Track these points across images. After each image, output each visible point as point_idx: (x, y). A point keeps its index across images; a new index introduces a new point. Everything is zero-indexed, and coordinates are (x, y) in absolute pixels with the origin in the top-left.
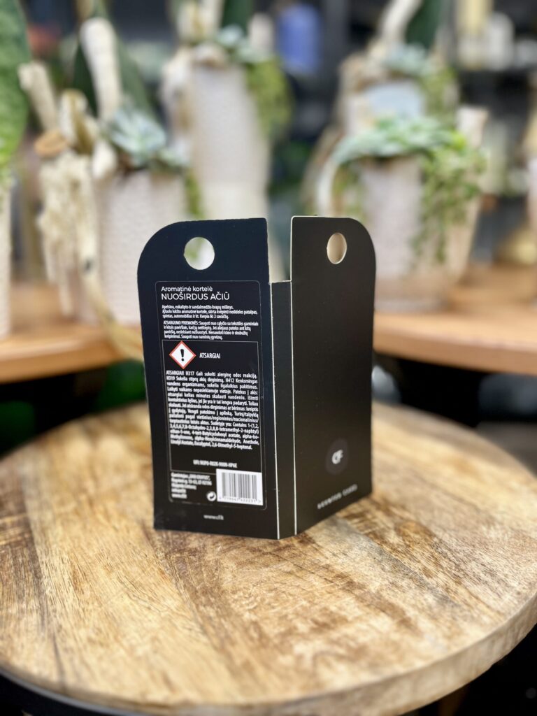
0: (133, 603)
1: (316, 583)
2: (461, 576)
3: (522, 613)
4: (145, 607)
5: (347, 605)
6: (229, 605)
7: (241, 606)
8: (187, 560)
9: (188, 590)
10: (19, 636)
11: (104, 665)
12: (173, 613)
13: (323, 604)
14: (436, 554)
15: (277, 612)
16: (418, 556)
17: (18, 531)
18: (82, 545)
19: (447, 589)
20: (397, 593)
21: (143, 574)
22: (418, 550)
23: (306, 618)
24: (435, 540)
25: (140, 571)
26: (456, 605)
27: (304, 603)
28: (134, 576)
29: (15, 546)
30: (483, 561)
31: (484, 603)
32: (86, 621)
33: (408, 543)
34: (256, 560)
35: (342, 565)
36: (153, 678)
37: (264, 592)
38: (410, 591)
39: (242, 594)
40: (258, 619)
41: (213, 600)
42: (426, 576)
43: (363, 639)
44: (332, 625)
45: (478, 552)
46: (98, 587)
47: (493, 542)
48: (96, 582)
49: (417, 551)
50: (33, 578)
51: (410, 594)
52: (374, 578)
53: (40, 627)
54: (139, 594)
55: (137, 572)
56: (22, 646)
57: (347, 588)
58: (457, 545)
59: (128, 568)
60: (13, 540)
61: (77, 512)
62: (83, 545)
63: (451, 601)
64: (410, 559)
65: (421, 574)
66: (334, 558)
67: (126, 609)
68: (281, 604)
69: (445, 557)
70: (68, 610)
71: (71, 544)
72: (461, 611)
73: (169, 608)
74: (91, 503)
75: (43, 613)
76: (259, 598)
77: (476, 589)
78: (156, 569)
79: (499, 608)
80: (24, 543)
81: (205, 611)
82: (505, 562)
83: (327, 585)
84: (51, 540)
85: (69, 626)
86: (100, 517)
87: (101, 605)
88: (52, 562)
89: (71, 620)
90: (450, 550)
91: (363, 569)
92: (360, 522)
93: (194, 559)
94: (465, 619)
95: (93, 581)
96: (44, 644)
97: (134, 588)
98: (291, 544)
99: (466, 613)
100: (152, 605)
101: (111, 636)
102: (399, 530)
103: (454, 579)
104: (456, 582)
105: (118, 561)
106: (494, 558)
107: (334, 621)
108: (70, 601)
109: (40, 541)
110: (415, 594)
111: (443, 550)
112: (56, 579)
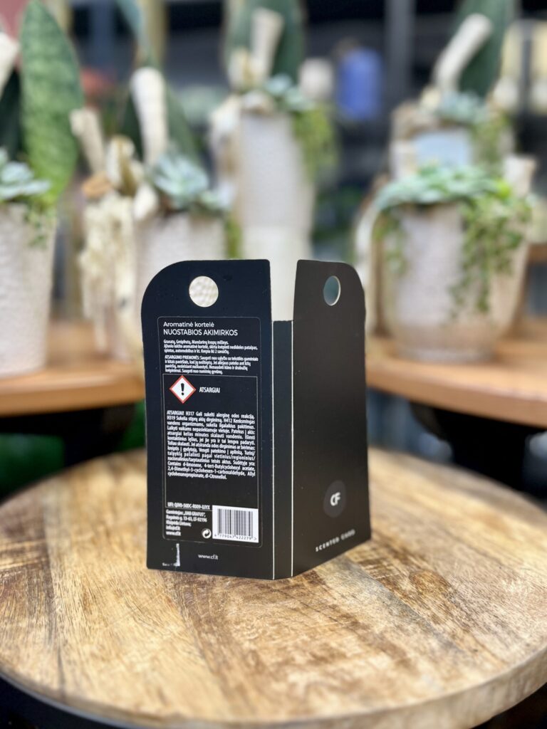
0: (138, 625)
1: (320, 619)
2: (470, 625)
3: (529, 664)
4: (148, 630)
5: (350, 643)
6: (231, 634)
7: (243, 636)
8: (195, 591)
9: (192, 618)
10: (26, 647)
11: (103, 677)
12: (175, 636)
13: (324, 640)
14: (449, 603)
15: (276, 644)
16: (430, 604)
17: (35, 554)
18: (95, 571)
19: (454, 636)
20: (401, 635)
21: (150, 601)
22: (430, 598)
23: (304, 651)
24: (450, 590)
25: (148, 598)
26: (461, 652)
27: (305, 638)
28: (142, 602)
29: (32, 568)
30: (496, 612)
31: (489, 651)
32: (91, 638)
33: (421, 591)
34: (264, 596)
35: (349, 606)
36: (148, 692)
37: (267, 625)
39: (244, 625)
40: (258, 649)
41: (215, 628)
42: (434, 622)
43: (358, 674)
44: (330, 659)
45: (493, 604)
46: (106, 609)
47: (511, 596)
48: (104, 603)
49: (428, 599)
50: (45, 597)
51: (415, 636)
52: (379, 620)
53: (47, 640)
54: (144, 618)
55: (145, 598)
56: (28, 656)
57: (351, 628)
58: (472, 596)
59: (137, 595)
60: (30, 562)
61: (93, 541)
62: (97, 571)
63: (455, 647)
64: (421, 606)
65: (429, 620)
66: (343, 599)
67: (131, 630)
68: (282, 637)
69: (457, 607)
70: (75, 627)
71: (85, 570)
72: (464, 657)
73: (171, 632)
74: (108, 534)
75: (52, 628)
76: (261, 630)
77: (482, 638)
78: (164, 597)
79: (504, 657)
80: (40, 566)
81: (206, 638)
82: (519, 615)
83: (331, 623)
84: (66, 564)
85: (74, 641)
86: (116, 548)
87: (106, 625)
88: (64, 584)
89: (77, 636)
90: (464, 600)
91: (370, 612)
92: (375, 568)
93: (202, 591)
94: (467, 663)
95: (102, 603)
96: (49, 656)
97: (140, 613)
98: (300, 583)
99: (469, 659)
100: (155, 629)
101: (113, 653)
102: (414, 578)
103: (463, 628)
104: (464, 630)
105: (128, 587)
106: (509, 611)
107: (332, 656)
108: (78, 619)
109: (55, 564)
110: (419, 638)
111: (457, 600)
112: (67, 600)
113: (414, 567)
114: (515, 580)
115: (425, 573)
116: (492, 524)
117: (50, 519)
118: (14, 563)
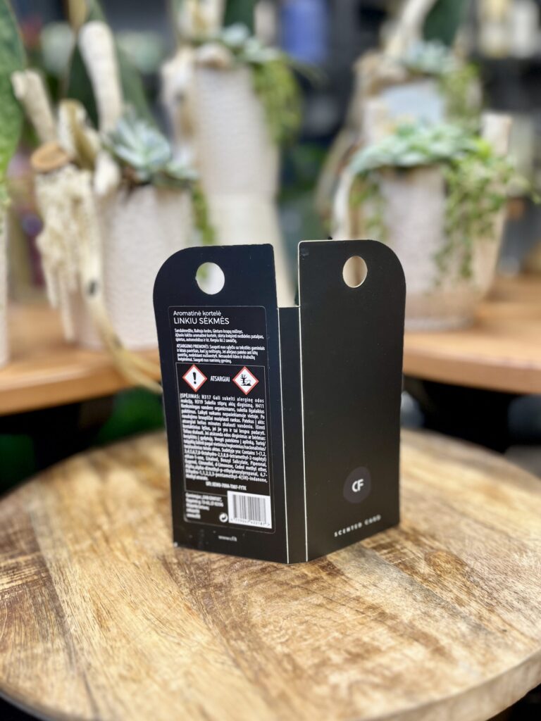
0: (161, 638)
1: (347, 614)
2: (494, 604)
4: (174, 643)
5: (380, 635)
6: (260, 638)
8: (213, 595)
9: (217, 625)
10: (47, 675)
11: (139, 700)
12: (204, 647)
13: (356, 636)
14: (469, 583)
15: (310, 644)
16: (450, 586)
17: (33, 570)
18: (102, 583)
19: (480, 618)
20: (430, 622)
21: (169, 611)
22: (450, 579)
23: (339, 649)
24: (467, 569)
25: (166, 608)
26: (490, 633)
27: (337, 634)
28: (160, 612)
29: (33, 586)
30: (515, 588)
31: (518, 630)
32: (116, 658)
33: (439, 572)
34: (285, 593)
35: (372, 596)
36: (189, 711)
37: (295, 625)
38: (443, 620)
39: (272, 627)
40: (291, 652)
41: (243, 634)
42: (459, 605)
43: (397, 668)
44: (366, 655)
45: (511, 580)
46: (124, 624)
47: (525, 570)
49: (448, 581)
50: (56, 617)
51: (443, 624)
52: (406, 608)
53: (69, 665)
54: (166, 630)
55: (163, 608)
56: (52, 686)
57: (379, 619)
58: (489, 573)
59: (153, 604)
60: (29, 580)
61: (93, 549)
62: (104, 583)
63: (484, 629)
64: (442, 589)
65: (453, 603)
66: (364, 589)
67: (155, 645)
68: (313, 636)
69: (477, 586)
70: (95, 647)
71: (91, 582)
72: (495, 639)
73: (199, 643)
74: (107, 539)
75: (71, 652)
76: (291, 631)
77: (509, 617)
78: (182, 605)
79: (533, 635)
80: (41, 582)
81: (236, 645)
83: (359, 617)
84: (70, 578)
85: (98, 664)
86: (118, 554)
87: (129, 642)
88: (73, 601)
89: (100, 657)
90: (482, 579)
91: (394, 600)
92: (389, 553)
93: (221, 594)
94: (499, 645)
95: (119, 619)
96: (75, 683)
97: (161, 625)
98: (319, 575)
99: (500, 640)
100: (181, 640)
101: (143, 672)
102: (430, 560)
103: (488, 608)
104: (489, 610)
105: (141, 597)
106: (527, 586)
107: (368, 651)
108: (97, 639)
109: (58, 579)
110: (448, 623)
111: (476, 578)
112: (79, 617)
113: (428, 548)
114: (526, 552)
115: (440, 553)
116: (493, 495)
117: (40, 528)
118: (12, 582)
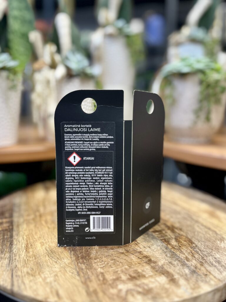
0: (50, 259)
1: (134, 258)
2: (204, 262)
4: (54, 261)
5: (147, 270)
6: (92, 264)
7: (98, 265)
9: (75, 256)
12: (66, 265)
13: (135, 268)
14: (193, 251)
15: (113, 270)
16: (184, 252)
17: (7, 225)
19: (196, 268)
20: (171, 267)
22: (185, 249)
23: (126, 274)
26: (199, 275)
27: (127, 267)
29: (5, 231)
30: (215, 256)
32: (28, 265)
33: (180, 245)
35: (147, 252)
36: (52, 292)
37: (109, 260)
38: (178, 267)
39: (99, 260)
40: (104, 272)
42: (187, 261)
43: (151, 286)
44: (138, 278)
45: (214, 252)
46: (36, 251)
47: (222, 249)
48: (35, 248)
49: (184, 249)
50: (9, 245)
52: (161, 259)
53: (8, 265)
54: (53, 256)
57: (148, 262)
58: (204, 248)
60: (4, 228)
61: (34, 219)
62: (34, 233)
63: (197, 273)
64: (180, 253)
65: (184, 259)
66: (144, 248)
67: (46, 261)
68: (116, 266)
69: (197, 253)
70: (21, 259)
71: (29, 232)
72: (201, 278)
73: (65, 263)
74: (41, 216)
75: (10, 259)
76: (106, 262)
77: (209, 268)
79: (220, 278)
80: (9, 230)
81: (81, 266)
83: (139, 260)
84: (21, 229)
85: (20, 266)
86: (43, 223)
87: (35, 259)
88: (19, 239)
89: (21, 264)
90: (200, 250)
91: (157, 255)
92: (159, 234)
96: (8, 273)
97: (51, 253)
99: (203, 279)
100: (58, 261)
101: (37, 272)
102: (177, 239)
103: (200, 263)
104: (201, 265)
105: (47, 241)
106: (221, 256)
107: (139, 276)
108: (23, 256)
109: (16, 229)
110: (180, 268)
111: (197, 250)
112: (19, 246)
113: (177, 234)
115: (182, 237)
